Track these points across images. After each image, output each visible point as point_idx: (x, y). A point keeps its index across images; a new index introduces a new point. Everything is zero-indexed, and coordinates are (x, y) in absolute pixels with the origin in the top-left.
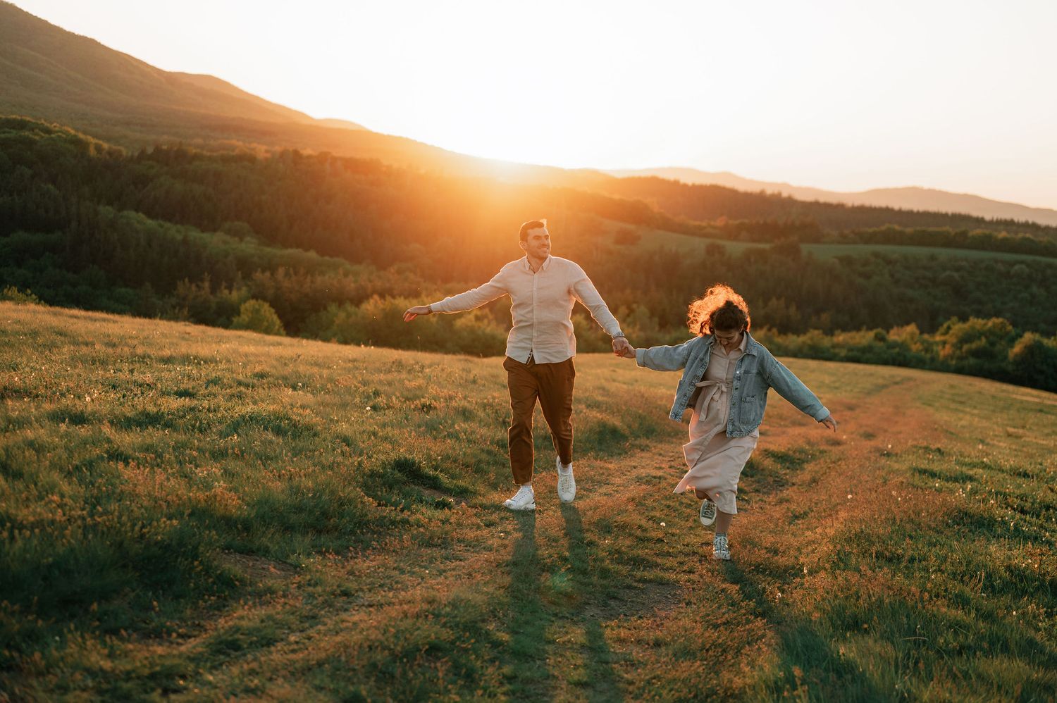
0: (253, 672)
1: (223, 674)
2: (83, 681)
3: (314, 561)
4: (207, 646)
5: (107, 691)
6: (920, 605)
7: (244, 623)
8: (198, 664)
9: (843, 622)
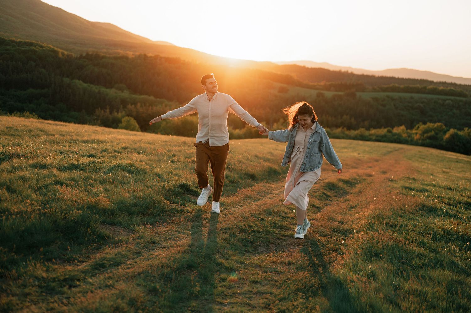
0: (110, 278)
1: (97, 278)
2: (34, 282)
3: (141, 228)
4: (91, 266)
5: (44, 287)
6: (404, 246)
7: (108, 256)
8: (86, 274)
9: (371, 254)
